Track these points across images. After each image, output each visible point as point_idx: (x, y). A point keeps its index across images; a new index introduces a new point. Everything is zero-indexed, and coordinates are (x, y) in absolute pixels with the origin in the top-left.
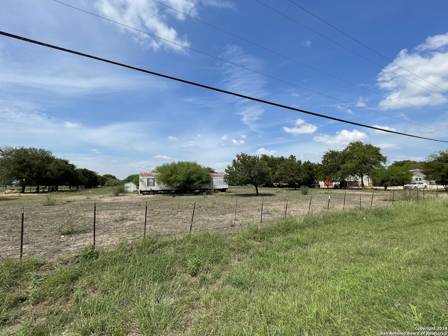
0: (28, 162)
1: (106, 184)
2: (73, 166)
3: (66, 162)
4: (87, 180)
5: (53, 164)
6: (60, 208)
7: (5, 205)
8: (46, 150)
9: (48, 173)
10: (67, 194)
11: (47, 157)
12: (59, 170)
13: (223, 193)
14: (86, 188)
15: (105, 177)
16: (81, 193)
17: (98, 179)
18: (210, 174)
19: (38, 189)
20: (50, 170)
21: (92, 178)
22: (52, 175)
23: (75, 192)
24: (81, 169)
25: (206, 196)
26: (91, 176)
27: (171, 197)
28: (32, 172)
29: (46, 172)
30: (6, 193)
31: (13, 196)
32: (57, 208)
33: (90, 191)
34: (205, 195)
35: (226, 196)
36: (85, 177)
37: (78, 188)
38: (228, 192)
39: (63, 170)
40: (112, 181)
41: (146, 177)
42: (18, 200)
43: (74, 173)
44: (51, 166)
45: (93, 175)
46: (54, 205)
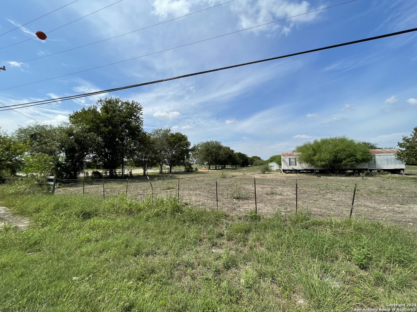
0: (210, 150)
1: (254, 164)
2: (233, 151)
3: (229, 149)
4: (241, 160)
5: (222, 150)
6: (229, 180)
7: (204, 176)
8: (218, 141)
9: (220, 157)
10: (231, 171)
11: (219, 146)
12: (226, 154)
13: (395, 175)
14: (241, 167)
15: (253, 158)
16: (239, 170)
17: (249, 160)
18: (370, 150)
19: (216, 167)
20: (221, 155)
21: (244, 159)
22: (222, 157)
23: (235, 170)
24: (237, 153)
25: (365, 178)
26: (243, 158)
27: (316, 177)
28: (212, 156)
29: (219, 157)
30: (203, 170)
31: (206, 171)
32: (228, 180)
33: (244, 169)
34: (363, 177)
35: (403, 179)
36: (240, 159)
37: (236, 167)
38: (405, 174)
39: (227, 154)
40: (258, 162)
41: (288, 157)
42: (208, 174)
43: (233, 156)
44: (222, 152)
45: (245, 157)
46: (226, 178)
